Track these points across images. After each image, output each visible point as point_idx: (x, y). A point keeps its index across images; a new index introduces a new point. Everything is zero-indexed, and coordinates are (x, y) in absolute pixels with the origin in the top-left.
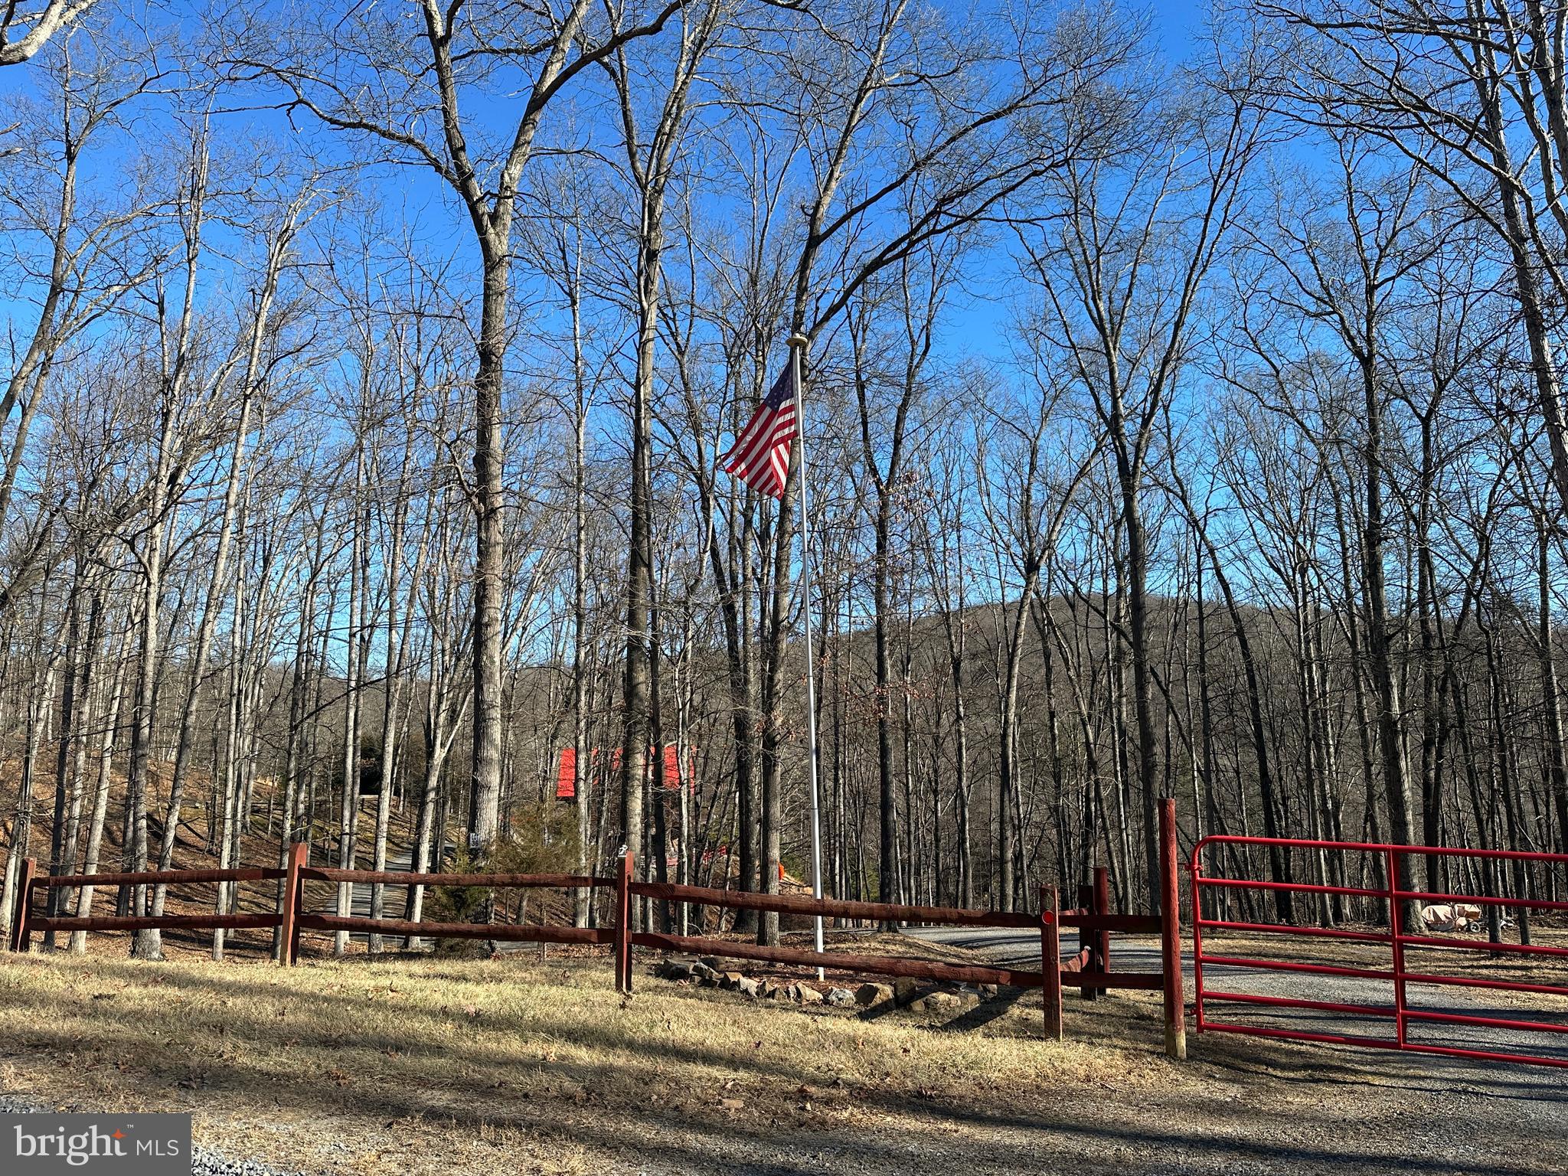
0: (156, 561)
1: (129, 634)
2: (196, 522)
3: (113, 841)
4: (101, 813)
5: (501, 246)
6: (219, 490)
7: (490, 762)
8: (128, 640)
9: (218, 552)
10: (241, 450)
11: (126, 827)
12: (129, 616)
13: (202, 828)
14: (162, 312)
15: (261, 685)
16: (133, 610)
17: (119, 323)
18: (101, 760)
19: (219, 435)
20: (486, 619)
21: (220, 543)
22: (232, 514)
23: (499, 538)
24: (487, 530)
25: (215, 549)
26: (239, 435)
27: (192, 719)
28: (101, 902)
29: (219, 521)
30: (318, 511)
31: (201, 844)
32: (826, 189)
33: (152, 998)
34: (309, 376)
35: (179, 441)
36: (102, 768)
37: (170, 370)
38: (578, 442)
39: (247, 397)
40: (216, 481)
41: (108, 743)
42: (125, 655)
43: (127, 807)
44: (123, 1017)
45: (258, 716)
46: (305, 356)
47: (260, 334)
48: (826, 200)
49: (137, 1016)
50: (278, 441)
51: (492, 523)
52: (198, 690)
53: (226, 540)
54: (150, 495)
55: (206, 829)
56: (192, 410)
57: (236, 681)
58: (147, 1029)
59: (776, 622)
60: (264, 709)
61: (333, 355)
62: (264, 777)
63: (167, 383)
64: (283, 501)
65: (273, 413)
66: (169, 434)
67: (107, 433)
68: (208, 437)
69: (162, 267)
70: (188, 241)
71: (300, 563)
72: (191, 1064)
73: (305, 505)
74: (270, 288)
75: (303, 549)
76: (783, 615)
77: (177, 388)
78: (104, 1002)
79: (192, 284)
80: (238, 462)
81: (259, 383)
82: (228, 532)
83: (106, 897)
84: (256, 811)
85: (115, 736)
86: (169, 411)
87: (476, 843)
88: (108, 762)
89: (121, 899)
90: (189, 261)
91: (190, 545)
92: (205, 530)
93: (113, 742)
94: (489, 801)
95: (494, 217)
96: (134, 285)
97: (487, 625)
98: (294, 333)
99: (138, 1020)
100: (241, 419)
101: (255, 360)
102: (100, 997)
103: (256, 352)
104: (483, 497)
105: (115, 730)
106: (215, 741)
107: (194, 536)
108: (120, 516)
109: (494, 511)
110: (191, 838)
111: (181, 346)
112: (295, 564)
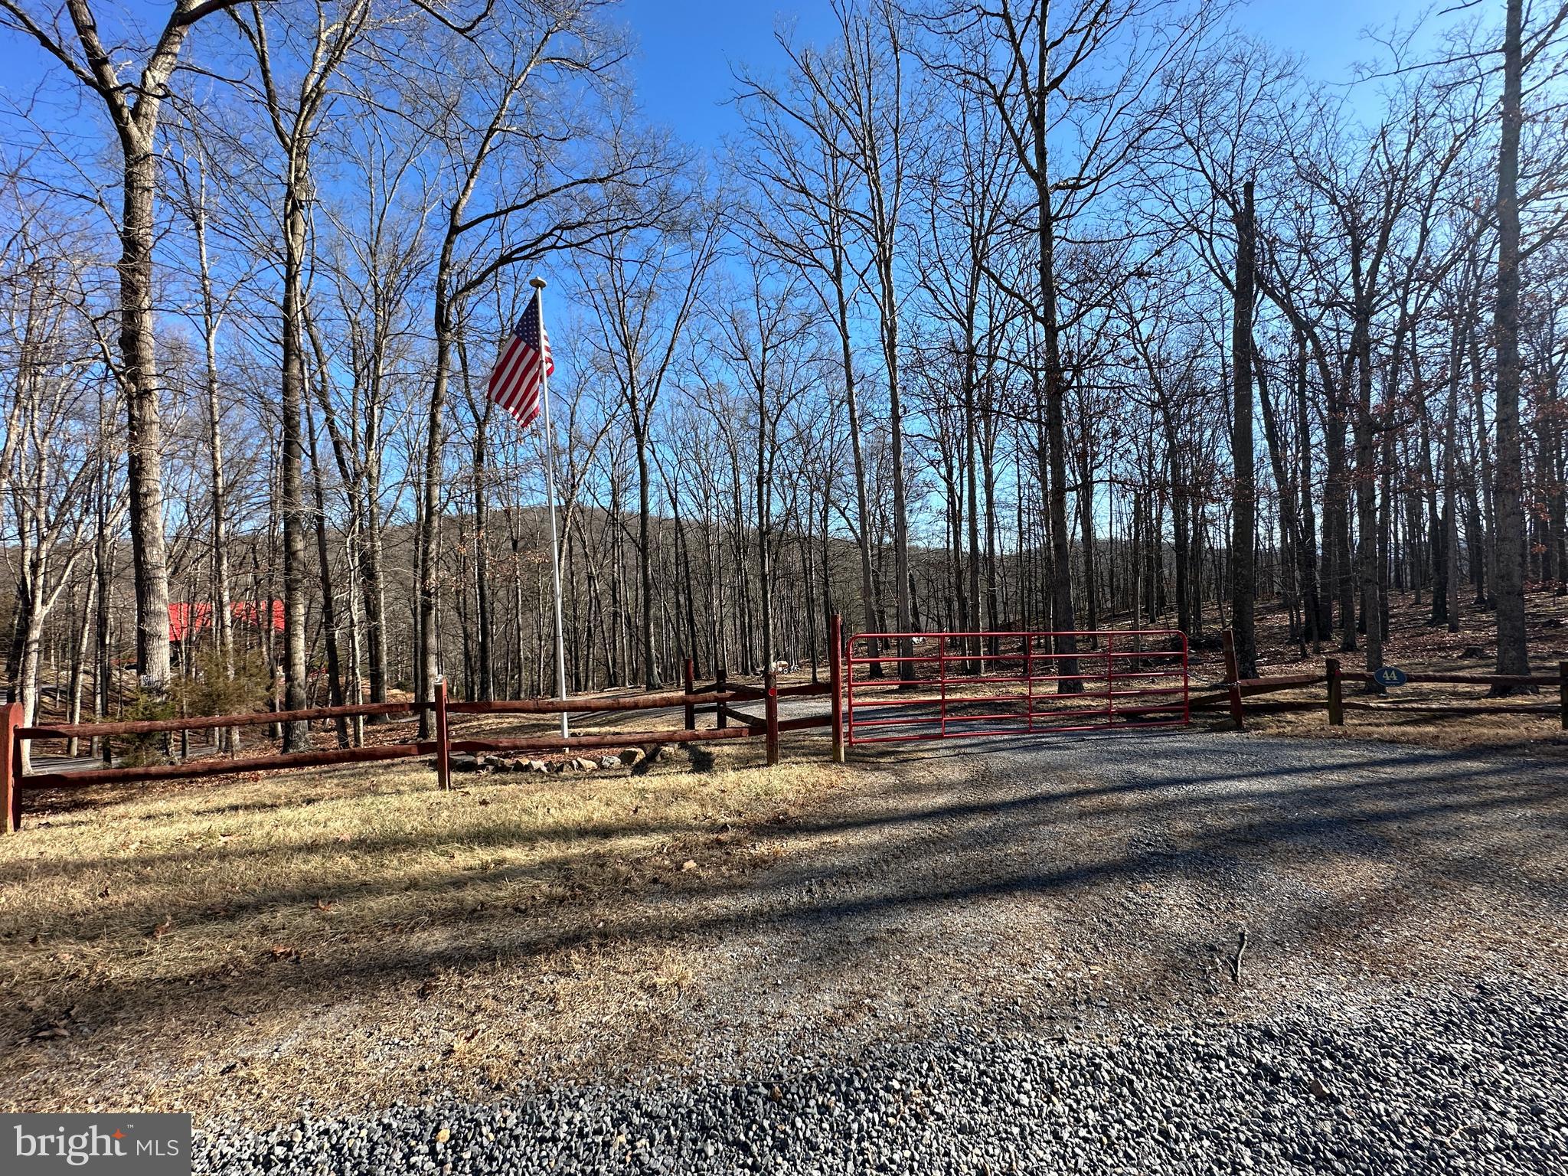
5: (147, 143)
7: (159, 614)
20: (144, 490)
23: (154, 417)
24: (141, 408)
32: (464, 194)
38: (208, 348)
48: (464, 202)
51: (146, 403)
59: (430, 508)
76: (435, 502)
87: (149, 683)
94: (160, 647)
95: (136, 113)
97: (146, 495)
104: (134, 378)
109: (149, 392)
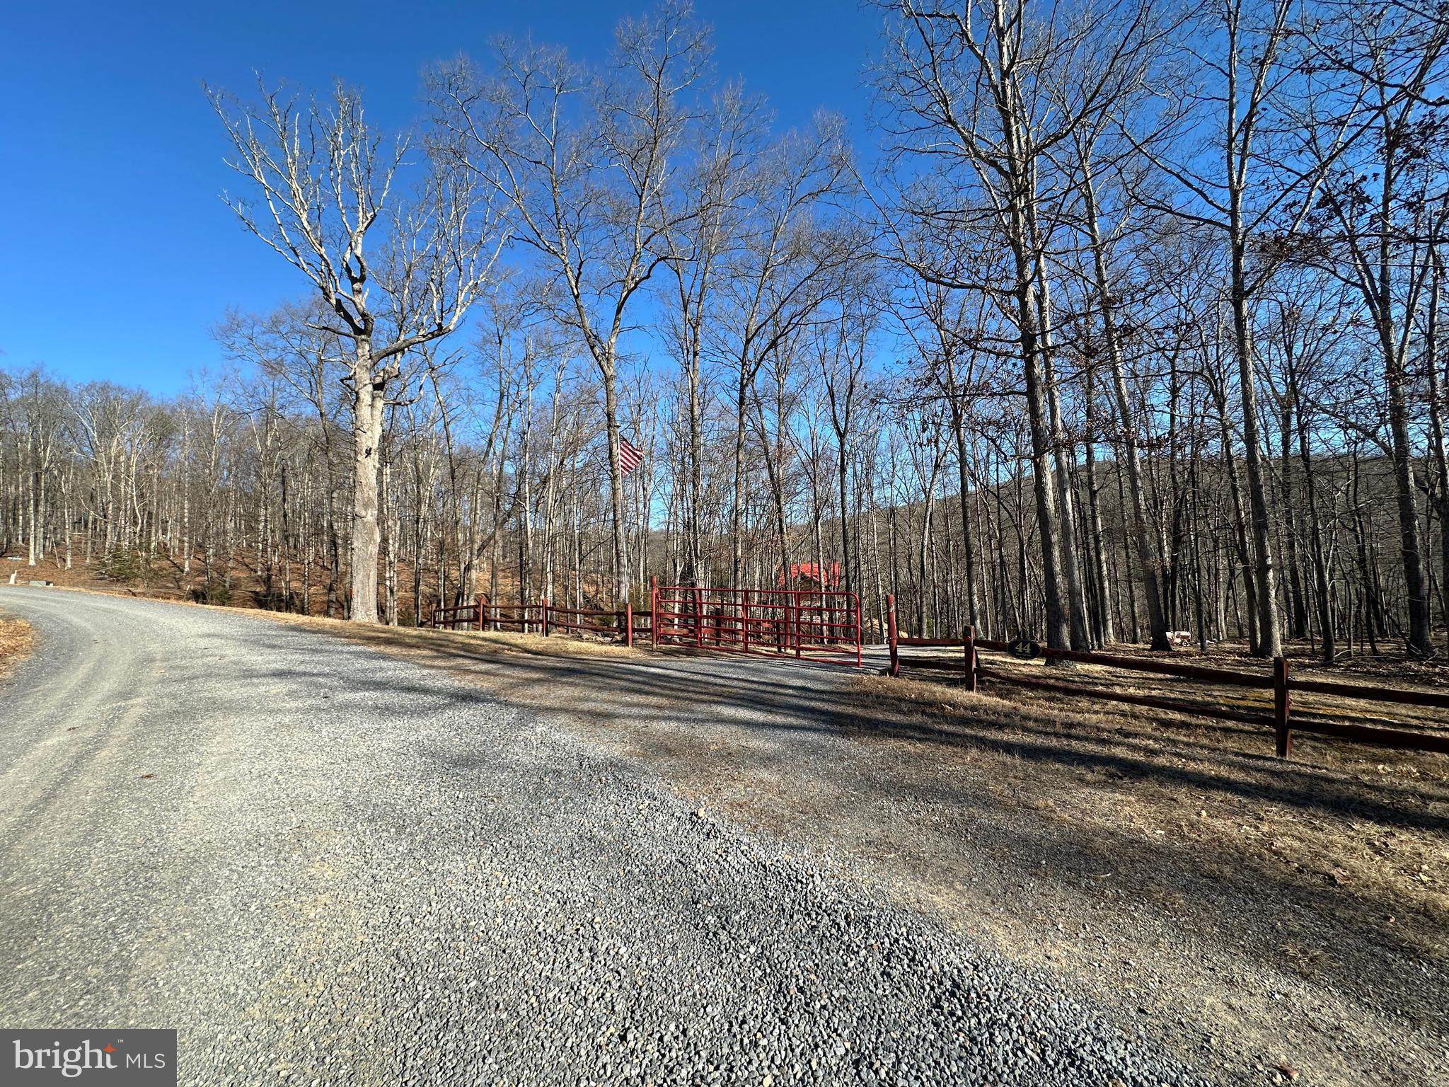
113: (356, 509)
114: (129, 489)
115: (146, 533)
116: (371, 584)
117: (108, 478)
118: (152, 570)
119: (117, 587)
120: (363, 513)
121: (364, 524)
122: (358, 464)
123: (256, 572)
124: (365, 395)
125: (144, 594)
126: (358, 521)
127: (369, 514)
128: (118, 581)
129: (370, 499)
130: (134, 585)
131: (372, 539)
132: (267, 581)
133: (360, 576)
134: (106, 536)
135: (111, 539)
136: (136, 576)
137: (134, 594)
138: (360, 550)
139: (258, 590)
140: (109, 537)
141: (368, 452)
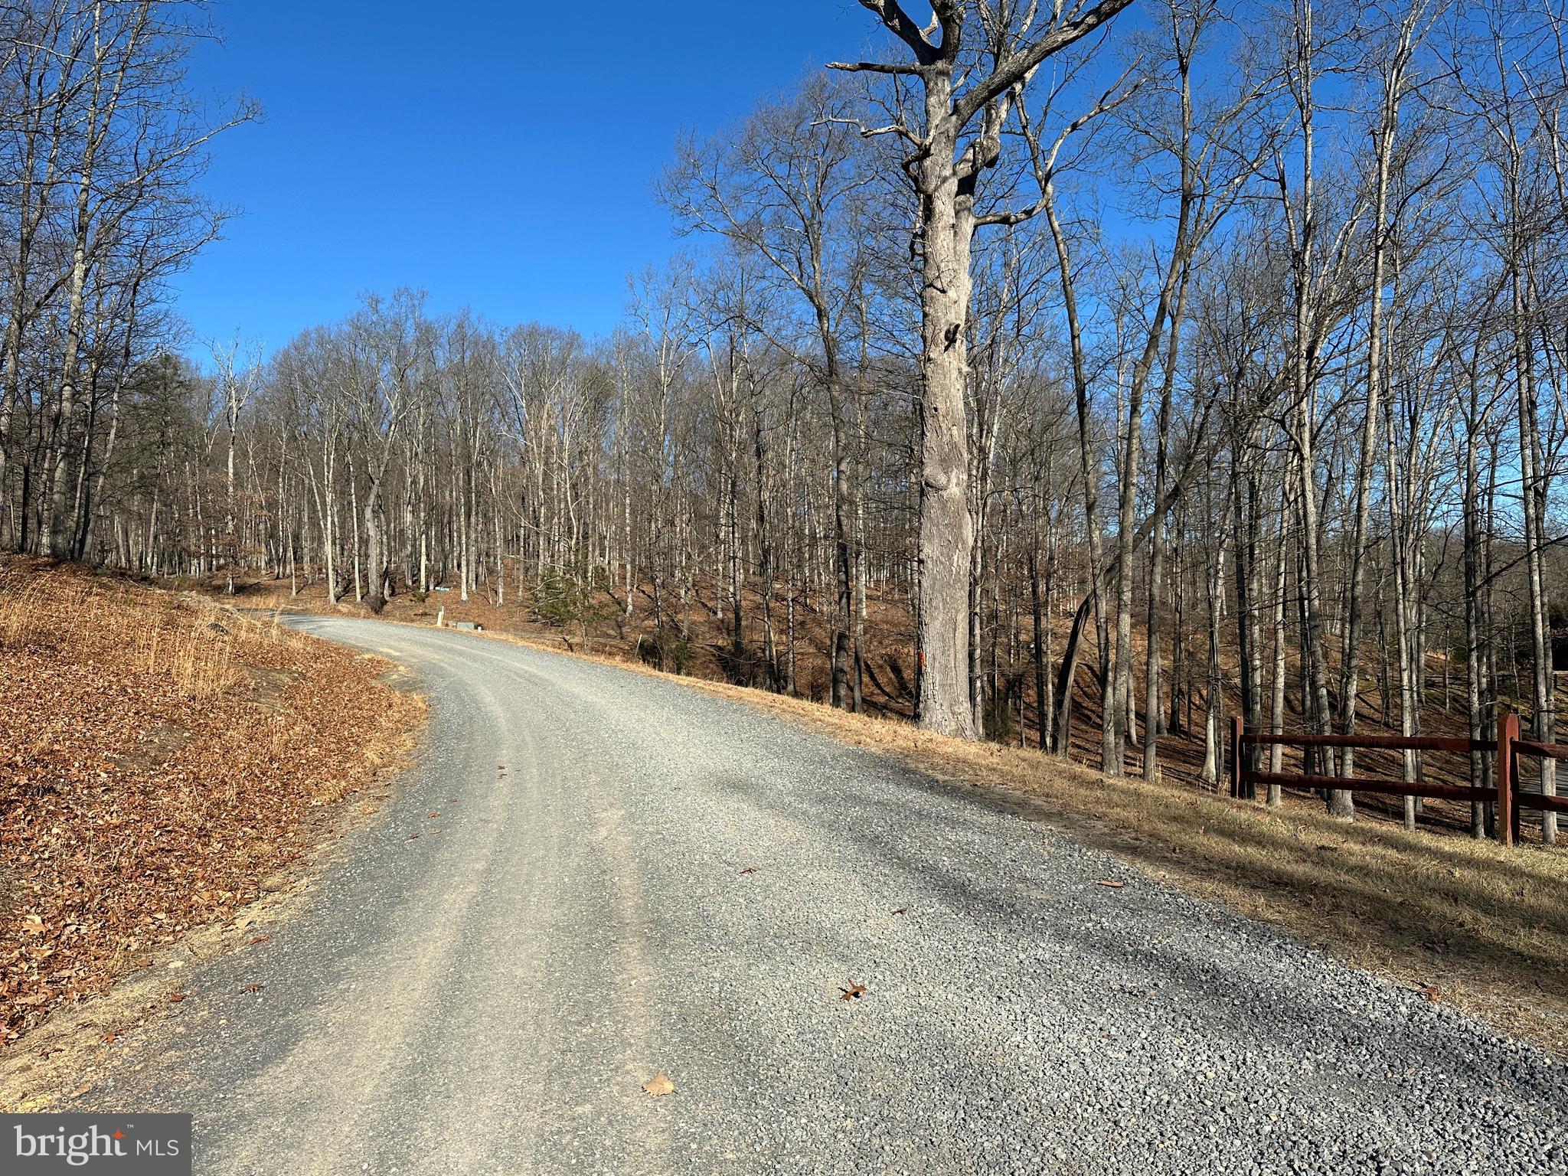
0: (1307, 436)
1: (1286, 512)
2: (1336, 394)
3: (1293, 709)
4: (1281, 682)
6: (1356, 356)
8: (1286, 518)
9: (1366, 417)
10: (1378, 306)
11: (1304, 697)
12: (1284, 494)
13: (1376, 700)
14: (1283, 188)
15: (1422, 554)
16: (1287, 487)
17: (1244, 214)
18: (1276, 631)
19: (1353, 297)
21: (1368, 407)
22: (1376, 375)
25: (1363, 415)
26: (1375, 291)
27: (1359, 589)
28: (1289, 765)
29: (1362, 388)
30: (1468, 356)
31: (1376, 716)
33: (1373, 856)
34: (1442, 206)
35: (1312, 314)
36: (1276, 640)
37: (1296, 244)
39: (1378, 248)
40: (1353, 346)
41: (1280, 617)
42: (1285, 531)
43: (1303, 678)
44: (1351, 870)
45: (1422, 585)
46: (1435, 187)
47: (1385, 176)
49: (1363, 871)
50: (1414, 289)
52: (1362, 560)
53: (1374, 403)
54: (1290, 373)
55: (1380, 702)
56: (1322, 279)
57: (1398, 549)
58: (1377, 886)
60: (1427, 577)
61: (1467, 176)
62: (1434, 650)
63: (1298, 256)
64: (1425, 354)
65: (1406, 261)
66: (1304, 308)
67: (1246, 321)
68: (1339, 303)
69: (1277, 143)
70: (1301, 107)
71: (1452, 416)
72: (1431, 927)
73: (1451, 352)
74: (1391, 125)
75: (1455, 400)
77: (1307, 258)
78: (1328, 853)
79: (1310, 149)
80: (1377, 320)
81: (1388, 232)
82: (1375, 395)
83: (1292, 762)
84: (1430, 684)
85: (1284, 610)
86: (1302, 285)
88: (1281, 635)
89: (1307, 763)
90: (1304, 126)
91: (1333, 417)
92: (1347, 399)
93: (1284, 616)
96: (1254, 170)
98: (1421, 167)
99: (1366, 875)
100: (1376, 274)
101: (1383, 206)
102: (1322, 848)
103: (1383, 197)
105: (1284, 603)
106: (1379, 614)
107: (1337, 407)
108: (1264, 401)
110: (1366, 711)
111: (1306, 215)
112: (1445, 418)
113: (927, 471)
114: (562, 481)
115: (582, 549)
116: (959, 642)
117: (539, 468)
118: (591, 607)
119: (550, 635)
120: (942, 479)
121: (944, 504)
122: (930, 367)
123: (715, 613)
124: (944, 206)
125: (581, 646)
126: (932, 499)
127: (954, 481)
128: (552, 624)
129: (954, 446)
130: (570, 632)
131: (959, 538)
132: (735, 628)
133: (937, 623)
134: (538, 556)
135: (544, 560)
136: (573, 617)
137: (571, 647)
138: (936, 562)
139: (720, 643)
140: (542, 557)
141: (951, 338)
